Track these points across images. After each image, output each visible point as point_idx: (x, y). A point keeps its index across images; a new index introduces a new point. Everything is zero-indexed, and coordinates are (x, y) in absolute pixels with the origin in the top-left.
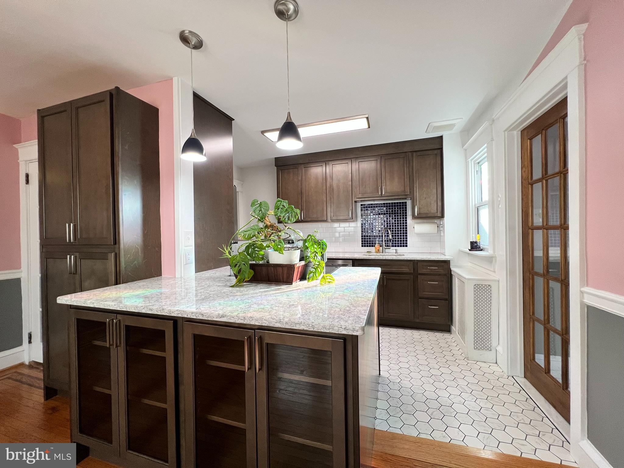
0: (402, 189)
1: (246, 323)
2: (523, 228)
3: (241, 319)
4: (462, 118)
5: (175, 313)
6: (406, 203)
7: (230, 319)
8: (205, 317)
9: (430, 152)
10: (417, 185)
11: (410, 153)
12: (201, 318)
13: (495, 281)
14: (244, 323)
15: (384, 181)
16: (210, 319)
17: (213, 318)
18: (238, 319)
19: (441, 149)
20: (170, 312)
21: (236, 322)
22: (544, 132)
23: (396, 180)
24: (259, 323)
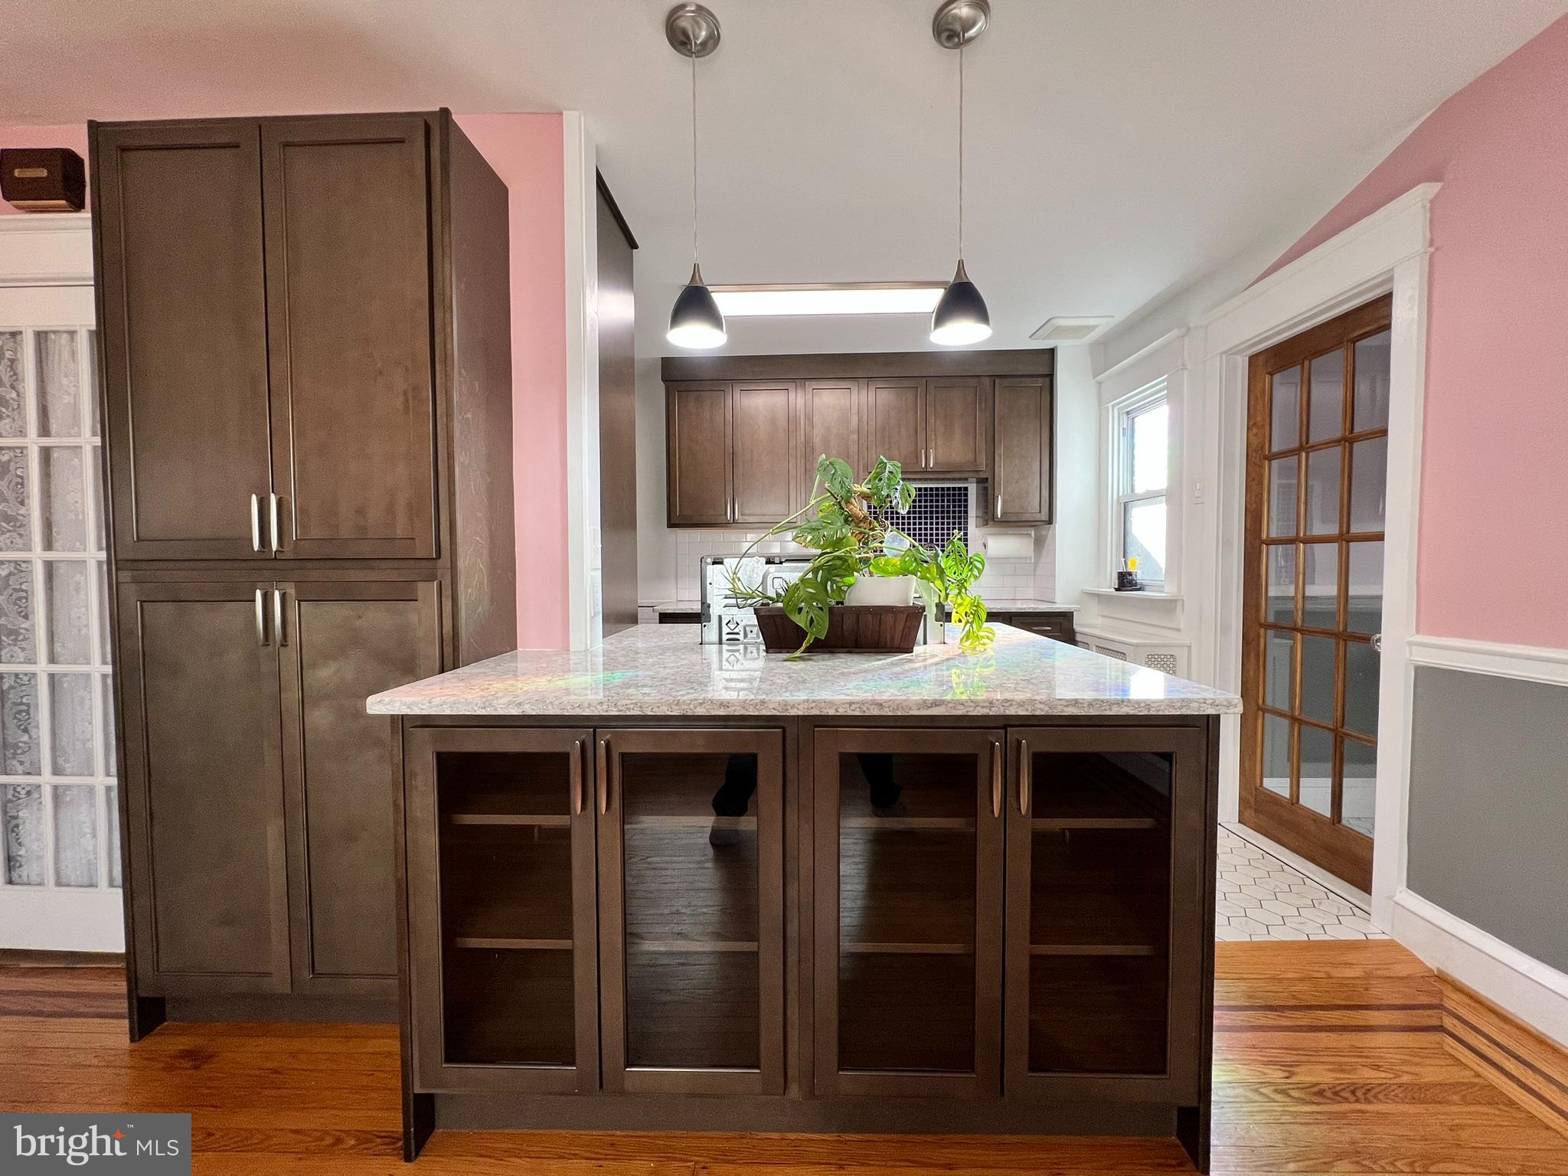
0: (970, 457)
1: (994, 714)
2: (1248, 544)
3: (983, 707)
4: (1113, 317)
5: (800, 707)
6: (966, 489)
7: (955, 708)
8: (886, 710)
9: (1029, 382)
10: (1000, 451)
11: (987, 379)
12: (875, 714)
13: (1183, 646)
14: (991, 714)
15: (933, 437)
16: (899, 714)
17: (910, 709)
18: (975, 707)
19: (1051, 377)
20: (786, 705)
21: (970, 714)
22: (1307, 363)
23: (958, 436)
24: (1027, 710)
